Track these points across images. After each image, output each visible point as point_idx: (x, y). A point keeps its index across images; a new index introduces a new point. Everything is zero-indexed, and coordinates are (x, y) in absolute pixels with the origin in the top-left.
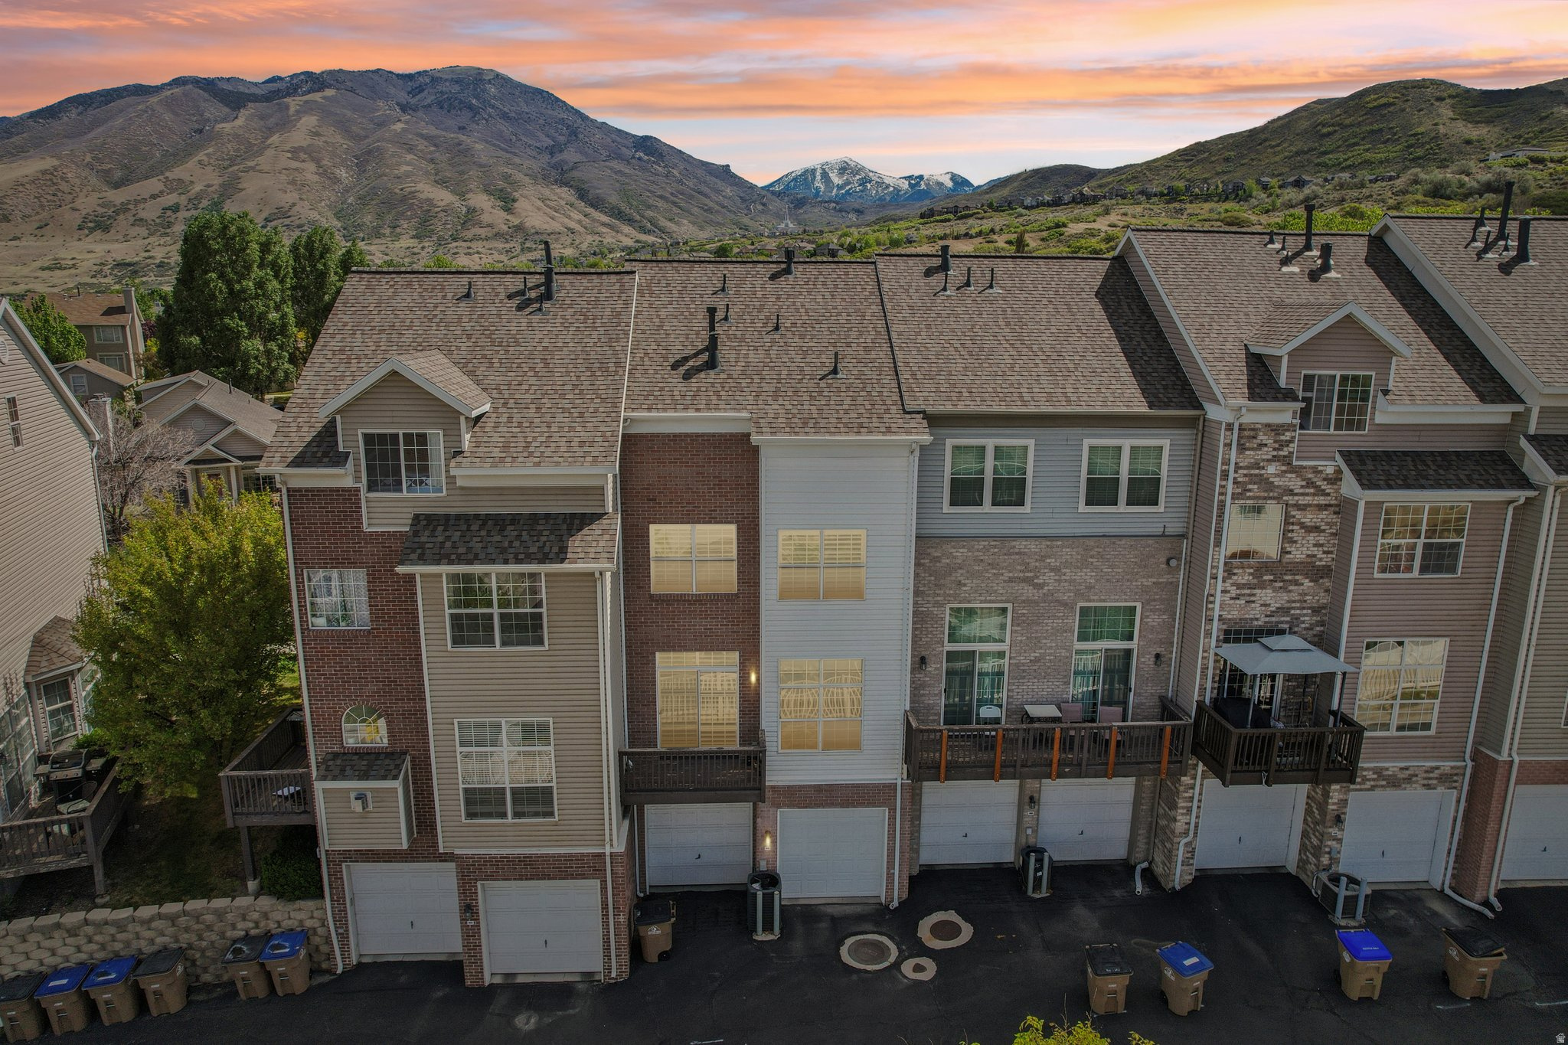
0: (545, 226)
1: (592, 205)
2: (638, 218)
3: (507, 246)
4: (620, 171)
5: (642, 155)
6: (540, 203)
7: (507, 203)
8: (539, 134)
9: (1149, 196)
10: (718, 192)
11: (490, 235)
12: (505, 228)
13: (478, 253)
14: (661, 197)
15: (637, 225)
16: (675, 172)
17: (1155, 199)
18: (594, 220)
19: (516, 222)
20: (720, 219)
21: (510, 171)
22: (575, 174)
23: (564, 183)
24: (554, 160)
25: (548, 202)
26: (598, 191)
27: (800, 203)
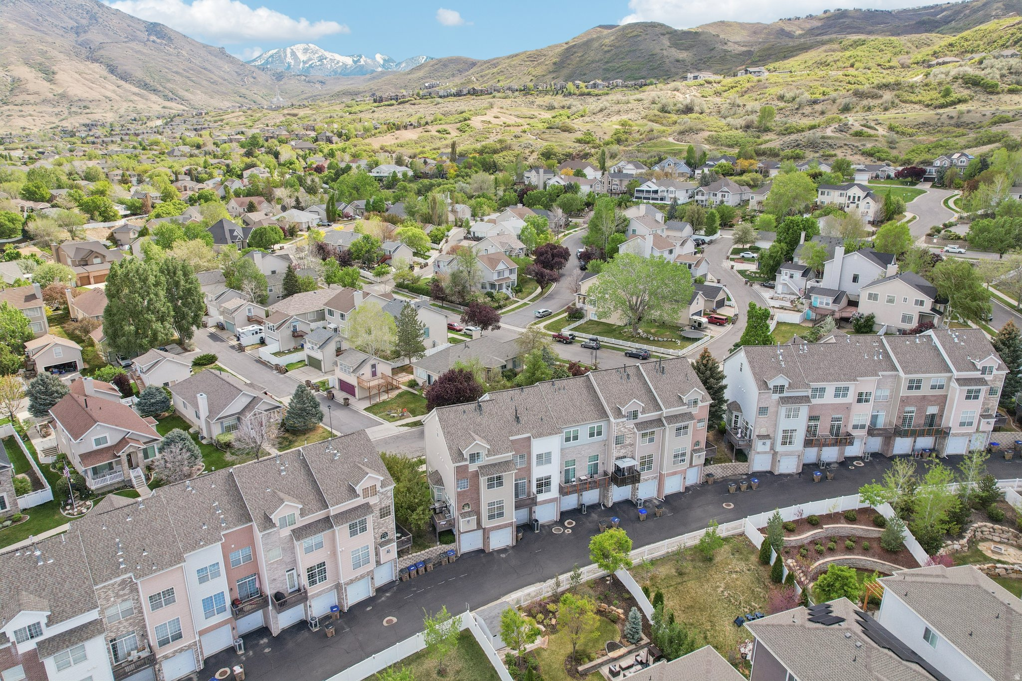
0: (86, 95)
1: (122, 78)
2: (161, 88)
3: (56, 110)
4: (140, 51)
5: (155, 38)
6: (77, 76)
7: (49, 75)
8: (62, 16)
9: (513, 91)
10: (219, 68)
11: (38, 101)
12: (51, 95)
13: (31, 115)
14: (177, 73)
15: (160, 94)
16: (184, 53)
17: (517, 93)
18: (126, 90)
19: (60, 91)
20: (224, 90)
21: (45, 49)
22: (102, 52)
23: (95, 60)
24: (80, 39)
25: (85, 75)
26: (125, 67)
27: (279, 77)
